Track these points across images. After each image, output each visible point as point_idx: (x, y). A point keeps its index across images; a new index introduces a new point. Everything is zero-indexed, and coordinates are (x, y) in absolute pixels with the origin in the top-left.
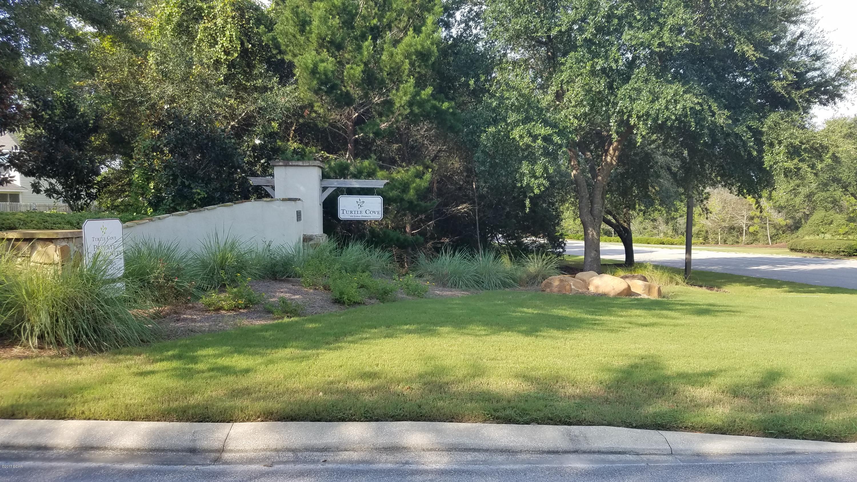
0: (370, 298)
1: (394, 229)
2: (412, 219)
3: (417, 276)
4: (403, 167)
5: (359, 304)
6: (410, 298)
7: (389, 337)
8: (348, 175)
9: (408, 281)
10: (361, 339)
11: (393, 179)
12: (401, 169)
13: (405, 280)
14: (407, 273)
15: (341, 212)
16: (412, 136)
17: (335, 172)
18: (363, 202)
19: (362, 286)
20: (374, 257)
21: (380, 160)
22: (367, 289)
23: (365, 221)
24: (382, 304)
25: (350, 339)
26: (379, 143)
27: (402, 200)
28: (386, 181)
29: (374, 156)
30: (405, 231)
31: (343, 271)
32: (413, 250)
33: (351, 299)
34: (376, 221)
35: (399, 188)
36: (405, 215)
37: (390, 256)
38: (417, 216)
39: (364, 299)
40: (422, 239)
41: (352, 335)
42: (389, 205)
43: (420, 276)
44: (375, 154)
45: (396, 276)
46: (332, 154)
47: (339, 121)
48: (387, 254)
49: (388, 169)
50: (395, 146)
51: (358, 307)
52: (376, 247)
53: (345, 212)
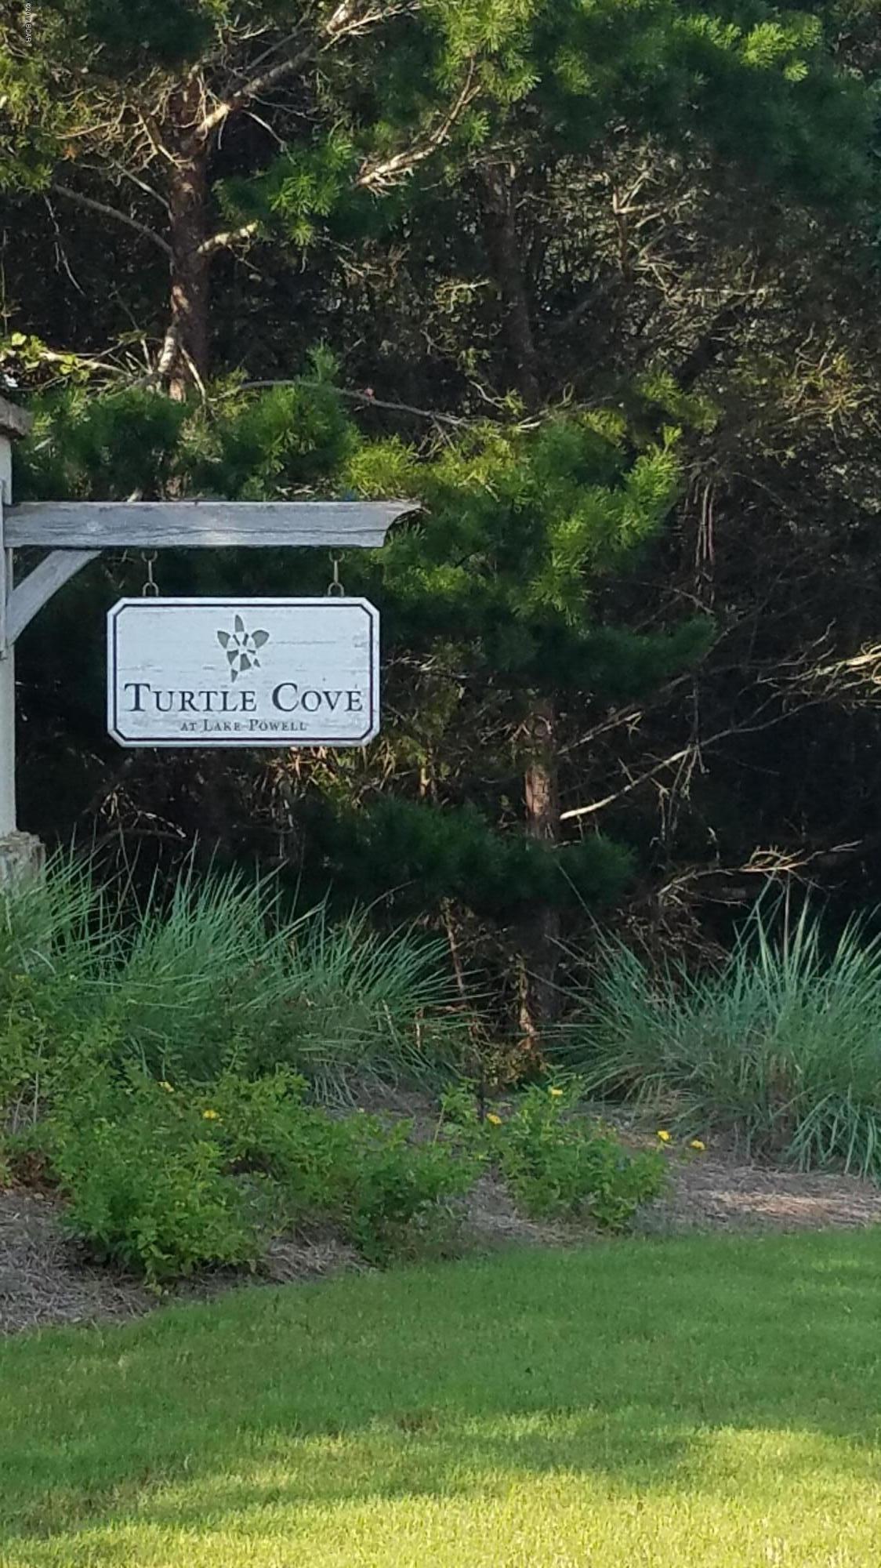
0: (301, 1234)
1: (451, 795)
2: (563, 734)
3: (595, 1094)
4: (504, 418)
5: (231, 1271)
6: (554, 1232)
7: (416, 1491)
8: (167, 474)
9: (536, 1130)
10: (244, 1499)
11: (443, 495)
12: (489, 430)
13: (523, 1117)
14: (532, 1076)
15: (126, 699)
16: (561, 229)
17: (91, 460)
18: (261, 637)
19: (253, 1162)
20: (325, 976)
21: (362, 380)
22: (282, 1175)
23: (270, 752)
24: (372, 1274)
25: (172, 1496)
26: (355, 273)
27: (499, 615)
28: (405, 506)
29: (323, 358)
30: (521, 810)
31: (137, 1071)
32: (566, 928)
33: (183, 1243)
34: (341, 751)
35: (477, 547)
36: (515, 711)
37: (425, 972)
38: (595, 715)
39: (263, 1244)
40: (621, 859)
41: (188, 1476)
42: (420, 650)
43: (617, 1094)
44: (335, 344)
45: (460, 1098)
46: (74, 349)
47: (117, 150)
48: (407, 958)
49: (414, 432)
50: (457, 291)
51: (228, 1296)
52: (335, 915)
53: (147, 699)
